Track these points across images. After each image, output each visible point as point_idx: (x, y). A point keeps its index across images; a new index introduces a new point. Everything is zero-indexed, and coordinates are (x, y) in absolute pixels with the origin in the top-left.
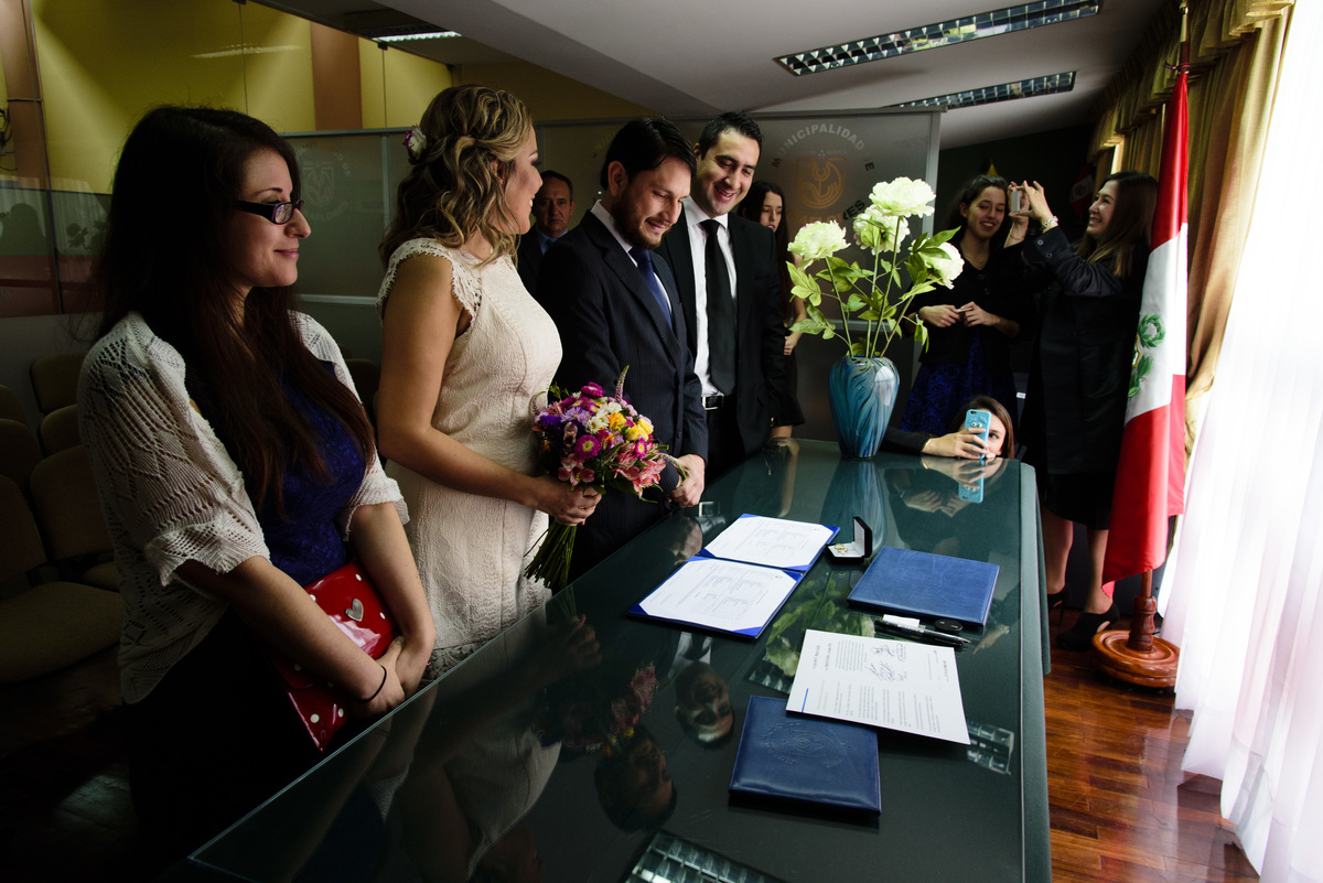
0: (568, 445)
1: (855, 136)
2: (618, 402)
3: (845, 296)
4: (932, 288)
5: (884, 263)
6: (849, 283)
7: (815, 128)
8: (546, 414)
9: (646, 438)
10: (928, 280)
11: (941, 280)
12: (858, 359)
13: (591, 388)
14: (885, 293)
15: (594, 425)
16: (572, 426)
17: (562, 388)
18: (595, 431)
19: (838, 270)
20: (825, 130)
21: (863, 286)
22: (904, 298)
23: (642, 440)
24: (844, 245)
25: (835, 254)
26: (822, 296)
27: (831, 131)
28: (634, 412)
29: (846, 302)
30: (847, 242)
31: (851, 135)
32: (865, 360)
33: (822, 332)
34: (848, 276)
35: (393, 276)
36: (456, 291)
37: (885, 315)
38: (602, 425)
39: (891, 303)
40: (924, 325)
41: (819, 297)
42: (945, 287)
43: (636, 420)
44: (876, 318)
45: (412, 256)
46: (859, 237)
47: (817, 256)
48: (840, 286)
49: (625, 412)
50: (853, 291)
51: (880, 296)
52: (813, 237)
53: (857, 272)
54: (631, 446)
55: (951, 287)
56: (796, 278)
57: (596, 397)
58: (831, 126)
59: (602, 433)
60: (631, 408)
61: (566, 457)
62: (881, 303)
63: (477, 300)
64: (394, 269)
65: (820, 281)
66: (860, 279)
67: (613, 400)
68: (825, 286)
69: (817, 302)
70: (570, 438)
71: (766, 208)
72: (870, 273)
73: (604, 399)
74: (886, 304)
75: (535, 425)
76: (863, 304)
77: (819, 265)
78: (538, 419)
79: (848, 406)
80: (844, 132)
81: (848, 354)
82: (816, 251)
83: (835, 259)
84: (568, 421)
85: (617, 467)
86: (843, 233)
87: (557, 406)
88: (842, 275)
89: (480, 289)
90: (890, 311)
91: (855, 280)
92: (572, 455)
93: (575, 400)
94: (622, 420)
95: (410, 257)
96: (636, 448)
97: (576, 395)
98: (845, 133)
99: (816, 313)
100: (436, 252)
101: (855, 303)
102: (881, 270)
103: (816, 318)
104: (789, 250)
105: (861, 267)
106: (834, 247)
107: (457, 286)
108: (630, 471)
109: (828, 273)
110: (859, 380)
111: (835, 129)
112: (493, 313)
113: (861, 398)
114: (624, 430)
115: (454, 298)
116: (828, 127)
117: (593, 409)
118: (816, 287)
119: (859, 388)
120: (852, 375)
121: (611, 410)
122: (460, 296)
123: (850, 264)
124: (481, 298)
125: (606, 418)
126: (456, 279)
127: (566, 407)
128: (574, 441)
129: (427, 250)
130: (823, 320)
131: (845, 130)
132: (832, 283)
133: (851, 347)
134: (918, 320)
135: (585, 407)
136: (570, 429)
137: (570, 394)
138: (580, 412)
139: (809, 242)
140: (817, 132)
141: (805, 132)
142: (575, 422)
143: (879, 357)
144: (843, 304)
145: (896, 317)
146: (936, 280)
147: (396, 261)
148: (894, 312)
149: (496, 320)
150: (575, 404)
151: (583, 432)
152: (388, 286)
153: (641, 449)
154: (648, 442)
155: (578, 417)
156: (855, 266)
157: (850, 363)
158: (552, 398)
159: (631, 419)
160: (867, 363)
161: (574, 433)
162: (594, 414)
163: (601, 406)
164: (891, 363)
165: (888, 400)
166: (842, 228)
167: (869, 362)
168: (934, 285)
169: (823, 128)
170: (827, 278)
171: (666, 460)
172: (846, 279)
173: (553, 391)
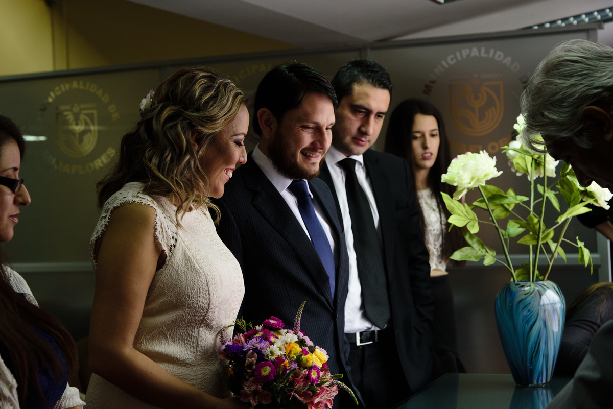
0: (249, 371)
1: (509, 59)
2: (296, 334)
3: (503, 223)
4: (587, 210)
5: (540, 189)
6: (507, 210)
7: (465, 52)
8: (231, 343)
9: (320, 365)
10: (582, 201)
11: (596, 201)
12: (522, 284)
13: (272, 321)
14: (540, 217)
15: (272, 353)
16: (252, 353)
17: (247, 322)
18: (273, 358)
19: (493, 198)
20: (477, 54)
21: (521, 212)
22: (561, 220)
23: (315, 367)
24: (496, 173)
25: (488, 182)
26: (480, 224)
27: (483, 54)
28: (309, 343)
29: (505, 228)
30: (498, 170)
31: (505, 57)
32: (529, 284)
33: (482, 259)
34: (505, 202)
35: (107, 219)
36: (157, 234)
37: (544, 238)
38: (278, 353)
39: (548, 226)
40: (585, 246)
41: (476, 225)
42: (601, 209)
43: (312, 350)
44: (535, 243)
45: (124, 204)
46: (512, 164)
47: (470, 186)
48: (497, 213)
49: (301, 343)
50: (511, 217)
51: (536, 220)
52: (464, 167)
53: (513, 199)
54: (305, 372)
55: (607, 207)
56: (452, 208)
57: (276, 329)
58: (483, 50)
59: (279, 360)
60: (307, 339)
61: (247, 380)
62: (537, 227)
63: (173, 242)
64: (109, 214)
65: (476, 209)
66: (517, 205)
67: (292, 332)
68: (482, 214)
69: (474, 229)
70: (251, 364)
71: (418, 135)
72: (526, 199)
73: (283, 331)
74: (543, 227)
75: (221, 353)
76: (521, 230)
77: (473, 194)
78: (223, 347)
79: (515, 330)
80: (497, 54)
81: (512, 280)
82: (469, 181)
83: (490, 187)
84: (249, 350)
85: (292, 391)
86: (493, 162)
87: (241, 337)
88: (497, 202)
89: (176, 233)
90: (548, 234)
91: (512, 206)
92: (252, 378)
93: (256, 332)
94: (298, 349)
95: (123, 205)
96: (309, 374)
97: (258, 328)
98: (499, 56)
99: (475, 240)
100: (144, 201)
101: (514, 229)
102: (538, 195)
103: (476, 246)
104: (443, 181)
105: (517, 193)
106: (486, 175)
107: (159, 229)
108: (304, 395)
109: (483, 201)
110: (524, 304)
111: (487, 52)
112: (185, 254)
113: (528, 322)
114: (299, 357)
115: (156, 238)
116: (479, 51)
117: (273, 339)
118: (473, 215)
119: (525, 312)
120: (518, 300)
121: (289, 340)
122: (160, 237)
123: (506, 191)
124: (176, 240)
125: (283, 347)
126: (159, 224)
127: (248, 338)
128: (254, 367)
129: (137, 200)
130: (483, 247)
131: (498, 53)
132: (488, 210)
133: (515, 274)
134: (579, 242)
135: (265, 338)
136: (252, 356)
137: (254, 327)
138: (260, 342)
139: (461, 172)
140: (468, 56)
141: (456, 57)
142: (256, 350)
143: (543, 280)
144: (501, 231)
145: (555, 240)
146: (591, 201)
147: (111, 207)
148: (552, 235)
149: (187, 259)
150: (257, 335)
151: (262, 358)
152: (103, 228)
153: (314, 375)
154: (322, 370)
155: (258, 345)
156: (511, 192)
157: (513, 287)
158: (237, 330)
159: (307, 349)
160: (529, 287)
161: (254, 360)
162: (272, 343)
163: (279, 337)
164: (555, 286)
165: (556, 326)
166: (493, 158)
167: (533, 286)
168: (588, 206)
169: (475, 52)
170: (483, 205)
171: (338, 386)
172: (502, 205)
173: (239, 324)
